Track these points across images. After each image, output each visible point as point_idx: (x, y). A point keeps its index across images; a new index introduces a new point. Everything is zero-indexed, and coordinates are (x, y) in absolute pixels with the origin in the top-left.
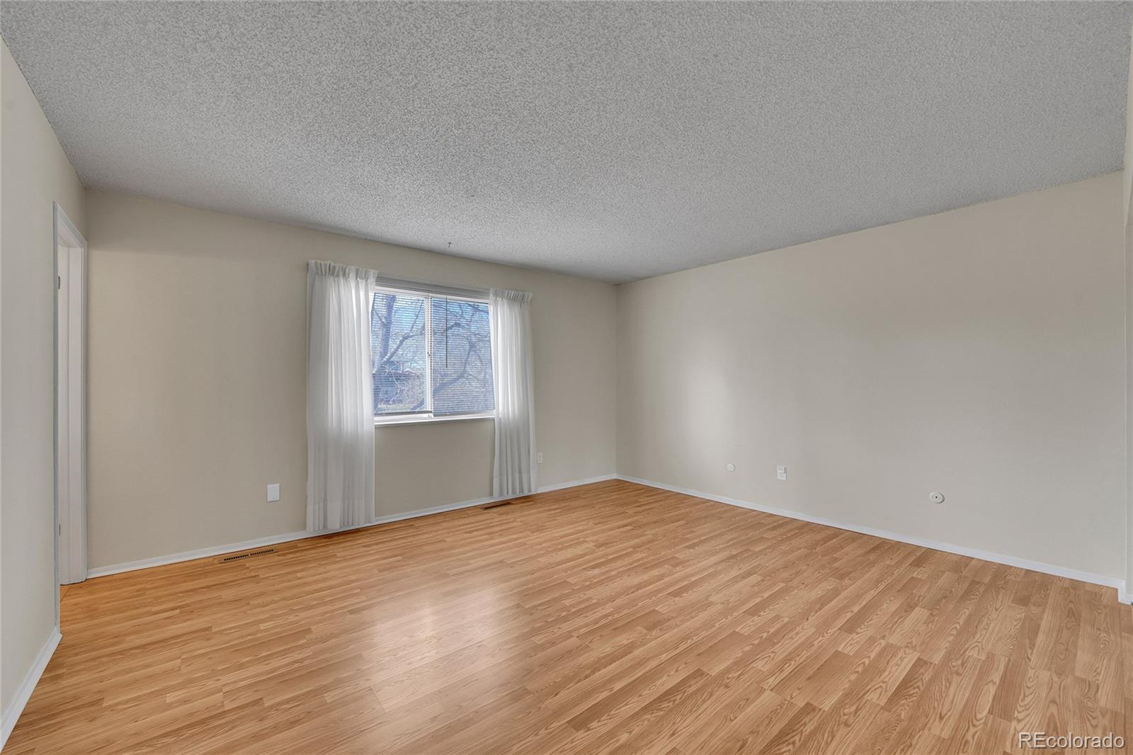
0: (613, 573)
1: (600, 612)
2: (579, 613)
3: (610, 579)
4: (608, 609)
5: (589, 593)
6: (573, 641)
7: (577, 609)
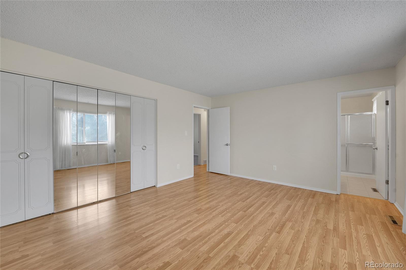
0: (217, 231)
1: (216, 212)
2: (223, 211)
3: (217, 227)
4: (214, 214)
5: (223, 219)
6: (221, 204)
7: (224, 213)
